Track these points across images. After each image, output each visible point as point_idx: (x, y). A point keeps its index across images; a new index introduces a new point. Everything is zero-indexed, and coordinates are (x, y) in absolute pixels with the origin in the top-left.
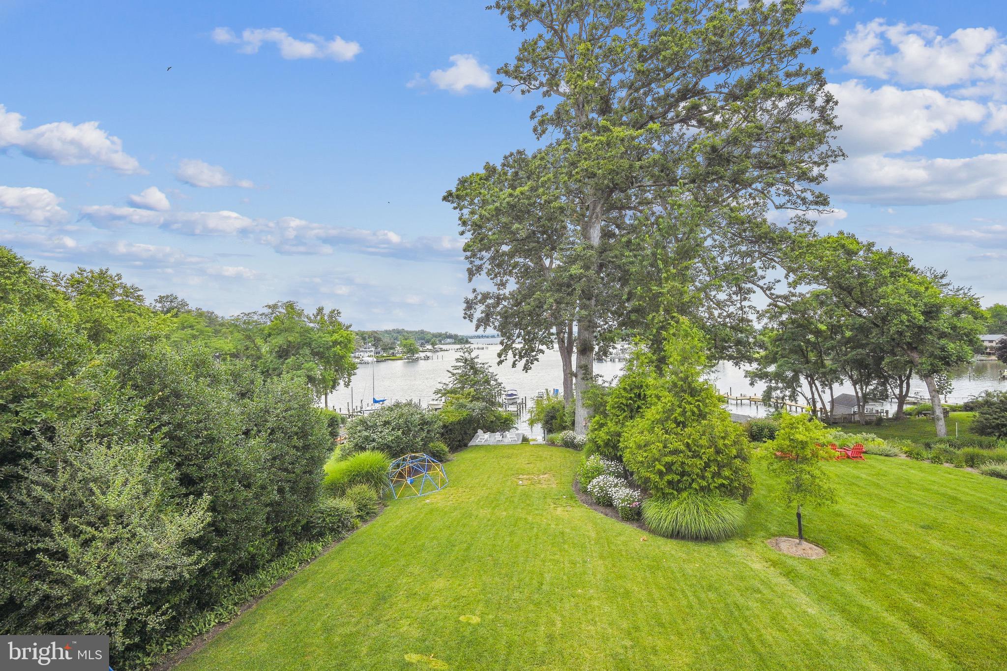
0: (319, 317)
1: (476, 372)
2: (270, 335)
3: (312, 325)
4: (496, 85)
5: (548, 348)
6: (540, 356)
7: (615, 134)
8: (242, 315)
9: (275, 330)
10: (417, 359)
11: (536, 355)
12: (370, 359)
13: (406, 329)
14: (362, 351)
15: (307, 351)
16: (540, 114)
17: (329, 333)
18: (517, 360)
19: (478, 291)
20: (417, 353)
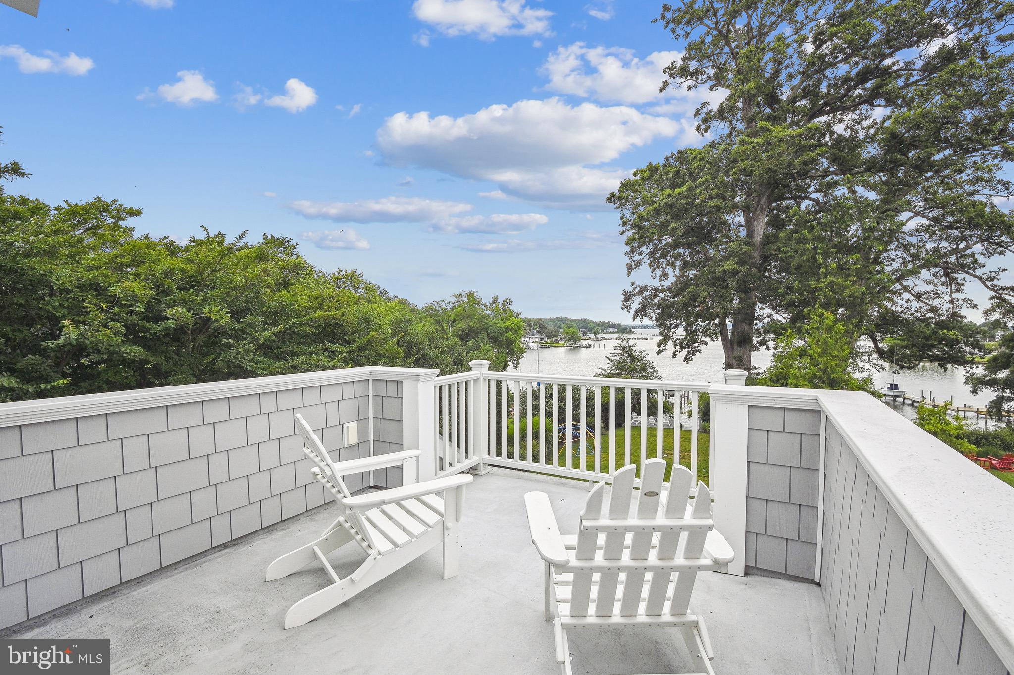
0: (494, 305)
1: (633, 358)
2: (454, 321)
3: (488, 312)
4: (662, 84)
5: (712, 340)
6: (702, 348)
7: (774, 134)
8: (434, 303)
9: (459, 316)
10: (579, 347)
11: (698, 346)
12: (535, 345)
13: (569, 318)
14: (528, 338)
15: (485, 336)
16: (704, 110)
17: (502, 320)
18: (677, 351)
19: (637, 284)
20: (579, 341)
